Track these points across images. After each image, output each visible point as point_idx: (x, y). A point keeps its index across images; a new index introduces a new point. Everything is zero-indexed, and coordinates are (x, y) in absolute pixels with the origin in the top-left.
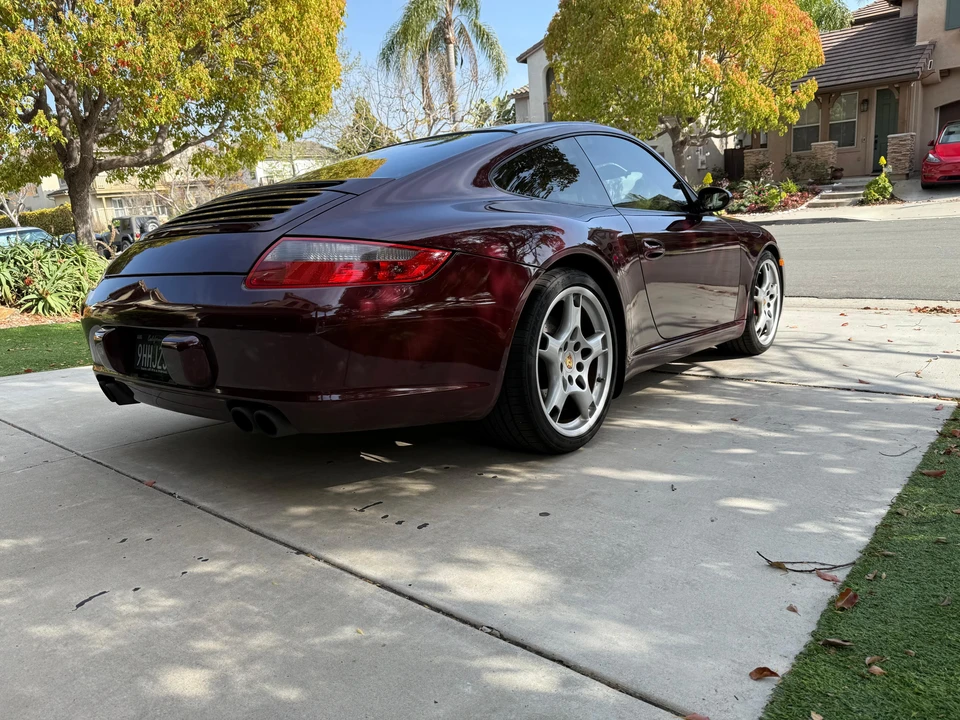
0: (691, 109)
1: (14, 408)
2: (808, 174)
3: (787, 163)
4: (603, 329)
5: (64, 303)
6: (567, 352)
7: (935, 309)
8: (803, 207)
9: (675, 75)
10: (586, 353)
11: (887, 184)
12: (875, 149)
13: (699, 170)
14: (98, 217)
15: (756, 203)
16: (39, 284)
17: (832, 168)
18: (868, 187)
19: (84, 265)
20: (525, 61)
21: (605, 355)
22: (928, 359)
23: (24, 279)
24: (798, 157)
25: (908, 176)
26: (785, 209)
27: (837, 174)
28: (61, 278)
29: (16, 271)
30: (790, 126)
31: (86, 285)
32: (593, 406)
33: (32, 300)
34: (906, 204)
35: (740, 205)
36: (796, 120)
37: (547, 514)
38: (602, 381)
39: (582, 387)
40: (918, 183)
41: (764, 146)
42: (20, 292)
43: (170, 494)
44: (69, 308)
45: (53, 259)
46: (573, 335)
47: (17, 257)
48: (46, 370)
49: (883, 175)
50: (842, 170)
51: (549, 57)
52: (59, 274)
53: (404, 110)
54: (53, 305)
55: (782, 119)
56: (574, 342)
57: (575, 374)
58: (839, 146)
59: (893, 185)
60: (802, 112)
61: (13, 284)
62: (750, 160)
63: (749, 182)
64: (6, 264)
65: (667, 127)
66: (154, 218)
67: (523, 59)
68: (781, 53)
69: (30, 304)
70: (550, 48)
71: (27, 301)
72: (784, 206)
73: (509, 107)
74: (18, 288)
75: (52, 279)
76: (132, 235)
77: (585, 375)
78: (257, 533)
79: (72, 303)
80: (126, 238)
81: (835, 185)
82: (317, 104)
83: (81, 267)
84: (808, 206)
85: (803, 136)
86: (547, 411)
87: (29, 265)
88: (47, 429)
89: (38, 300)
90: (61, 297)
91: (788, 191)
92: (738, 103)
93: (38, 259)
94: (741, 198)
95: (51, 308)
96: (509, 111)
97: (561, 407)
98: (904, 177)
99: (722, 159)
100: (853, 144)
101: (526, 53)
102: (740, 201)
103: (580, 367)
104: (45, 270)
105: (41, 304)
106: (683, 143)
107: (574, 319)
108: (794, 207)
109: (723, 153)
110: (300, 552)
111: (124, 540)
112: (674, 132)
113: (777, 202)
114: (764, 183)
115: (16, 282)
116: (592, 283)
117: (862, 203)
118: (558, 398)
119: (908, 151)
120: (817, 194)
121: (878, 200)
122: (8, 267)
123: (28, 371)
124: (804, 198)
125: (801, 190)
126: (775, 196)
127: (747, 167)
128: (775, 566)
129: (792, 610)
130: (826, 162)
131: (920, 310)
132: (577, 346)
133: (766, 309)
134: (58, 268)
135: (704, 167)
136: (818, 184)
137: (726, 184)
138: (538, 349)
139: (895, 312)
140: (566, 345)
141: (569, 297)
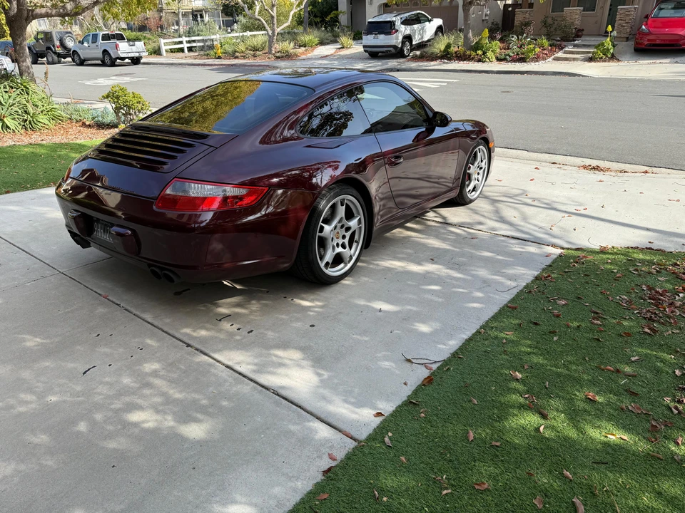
1: (9, 229)
2: (558, 32)
3: (545, 23)
4: (359, 214)
5: (16, 123)
6: (336, 231)
7: (593, 167)
8: (550, 59)
10: (348, 229)
11: (610, 47)
12: (609, 15)
13: (483, 20)
15: (518, 54)
17: (576, 28)
18: (597, 47)
19: (28, 94)
21: (360, 228)
22: (563, 215)
24: (553, 19)
25: (627, 39)
26: (537, 61)
27: (579, 34)
31: (31, 109)
32: (351, 257)
35: (506, 55)
37: (313, 326)
38: (357, 242)
39: (344, 247)
40: (632, 43)
41: (530, 6)
43: (117, 304)
44: (20, 127)
45: (5, 90)
46: (341, 220)
48: (19, 191)
49: (608, 39)
50: (583, 30)
52: (11, 101)
54: (9, 125)
56: (341, 224)
58: (584, 11)
59: (614, 46)
62: (520, 16)
63: (515, 36)
66: (70, 33)
72: (537, 59)
76: (54, 46)
77: (346, 241)
78: (166, 332)
79: (22, 123)
80: (49, 48)
81: (576, 42)
83: (26, 96)
84: (554, 59)
86: (322, 265)
88: (34, 248)
90: (14, 119)
91: (541, 46)
94: (508, 48)
95: (8, 127)
97: (330, 262)
98: (625, 40)
99: (501, 13)
100: (594, 10)
102: (507, 52)
103: (344, 237)
106: (471, 3)
107: (341, 211)
108: (544, 59)
109: (502, 7)
110: (188, 345)
111: (98, 335)
113: (532, 55)
114: (527, 37)
116: (355, 192)
117: (591, 60)
118: (329, 256)
119: (630, 19)
120: (562, 48)
121: (602, 58)
123: (7, 192)
124: (552, 52)
125: (551, 46)
126: (531, 51)
127: (516, 23)
128: (409, 361)
129: (405, 384)
130: (573, 23)
131: (585, 167)
132: (342, 227)
133: (476, 176)
134: (10, 97)
135: (487, 18)
136: (564, 41)
137: (499, 37)
138: (318, 234)
139: (571, 168)
140: (335, 228)
141: (337, 202)
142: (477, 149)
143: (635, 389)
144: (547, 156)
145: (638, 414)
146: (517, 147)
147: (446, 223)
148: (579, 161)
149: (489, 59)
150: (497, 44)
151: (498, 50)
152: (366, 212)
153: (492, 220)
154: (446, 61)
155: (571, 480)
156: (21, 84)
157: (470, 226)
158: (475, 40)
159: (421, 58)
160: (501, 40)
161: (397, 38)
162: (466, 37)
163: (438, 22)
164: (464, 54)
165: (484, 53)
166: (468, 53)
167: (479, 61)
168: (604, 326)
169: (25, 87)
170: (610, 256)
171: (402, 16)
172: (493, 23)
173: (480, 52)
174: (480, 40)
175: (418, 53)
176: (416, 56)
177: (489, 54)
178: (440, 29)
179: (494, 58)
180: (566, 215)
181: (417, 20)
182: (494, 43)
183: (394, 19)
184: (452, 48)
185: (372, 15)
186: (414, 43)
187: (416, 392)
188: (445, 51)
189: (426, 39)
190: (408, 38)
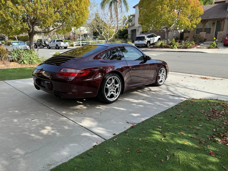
0: (170, 23)
1: (19, 87)
2: (198, 40)
3: (194, 37)
4: (119, 83)
5: (27, 62)
6: (112, 87)
7: (204, 78)
8: (195, 48)
9: (167, 15)
10: (116, 87)
11: (215, 44)
12: (215, 35)
13: (174, 36)
14: (35, 38)
15: (184, 46)
16: (22, 58)
17: (204, 39)
18: (211, 44)
19: (32, 54)
20: (135, 8)
21: (120, 87)
22: (190, 90)
23: (19, 57)
24: (196, 36)
25: (222, 42)
27: (205, 40)
28: (27, 57)
29: (18, 55)
30: (194, 28)
31: (32, 59)
32: (116, 96)
33: (21, 61)
34: (219, 49)
35: (180, 47)
36: (195, 27)
37: (101, 113)
38: (119, 92)
39: (114, 92)
40: (223, 43)
41: (189, 32)
42: (18, 59)
43: (45, 105)
44: (28, 63)
45: (25, 53)
46: (113, 84)
47: (18, 52)
48: (24, 79)
49: (215, 42)
50: (206, 39)
51: (139, 9)
52: (27, 56)
53: (105, 18)
54: (25, 62)
55: (192, 27)
56: (113, 85)
57: (113, 90)
58: (206, 33)
59: (217, 44)
60: (197, 25)
61: (17, 57)
62: (185, 35)
63: (184, 41)
64: (16, 53)
65: (165, 27)
66: (47, 40)
67: (134, 7)
68: (193, 11)
69: (20, 62)
70: (139, 6)
71: (20, 61)
72: (191, 48)
73: (131, 18)
74: (18, 58)
75: (25, 57)
76: (42, 43)
78: (57, 112)
79: (29, 62)
80: (41, 44)
81: (204, 43)
82: (83, 22)
83: (31, 54)
84: (196, 48)
85: (198, 30)
86: (106, 97)
87: (21, 53)
88: (25, 92)
89: (22, 61)
90: (27, 61)
91: (192, 44)
92: (181, 23)
93: (22, 52)
94: (181, 45)
95: (25, 63)
96: (131, 19)
97: (109, 96)
98: (221, 42)
100: (210, 33)
101: (135, 6)
102: (181, 46)
103: (114, 89)
104: (24, 55)
105: (23, 62)
106: (169, 31)
107: (113, 81)
108: (193, 48)
109: (180, 33)
111: (37, 112)
112: (167, 28)
113: (189, 47)
114: (187, 41)
115: (18, 57)
116: (118, 76)
117: (209, 48)
118: (109, 94)
119: (222, 36)
120: (199, 45)
121: (213, 47)
122: (16, 54)
123: (21, 79)
124: (196, 46)
125: (195, 44)
126: (189, 45)
127: (184, 37)
128: (128, 122)
129: (125, 128)
130: (203, 37)
131: (201, 78)
132: (114, 86)
133: (162, 77)
134: (26, 55)
135: (175, 36)
136: (200, 42)
137: (178, 41)
138: (105, 87)
139: (196, 78)
140: (111, 86)
141: (112, 78)
142: (162, 69)
143: (198, 133)
144: (189, 74)
145: (197, 139)
146: (179, 72)
147: (150, 90)
148: (200, 76)
149: (175, 48)
150: (177, 43)
151: (178, 45)
152: (122, 83)
153: (166, 90)
154: (161, 48)
155: (168, 152)
156: (30, 51)
157: (158, 91)
158: (170, 42)
159: (153, 48)
160: (179, 42)
161: (145, 42)
162: (168, 41)
163: (159, 37)
164: (167, 46)
165: (173, 46)
166: (168, 46)
167: (172, 48)
168: (194, 117)
169: (31, 52)
170: (202, 101)
171: (147, 35)
172: (176, 37)
173: (172, 46)
174: (172, 42)
175: (152, 46)
176: (151, 47)
177: (175, 46)
178: (159, 39)
179: (176, 47)
180: (191, 90)
181: (152, 36)
182: (176, 43)
183: (145, 36)
184: (163, 44)
185: (138, 35)
186: (151, 43)
187: (127, 130)
188: (160, 45)
189: (155, 42)
190: (149, 42)
